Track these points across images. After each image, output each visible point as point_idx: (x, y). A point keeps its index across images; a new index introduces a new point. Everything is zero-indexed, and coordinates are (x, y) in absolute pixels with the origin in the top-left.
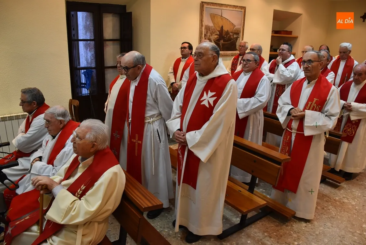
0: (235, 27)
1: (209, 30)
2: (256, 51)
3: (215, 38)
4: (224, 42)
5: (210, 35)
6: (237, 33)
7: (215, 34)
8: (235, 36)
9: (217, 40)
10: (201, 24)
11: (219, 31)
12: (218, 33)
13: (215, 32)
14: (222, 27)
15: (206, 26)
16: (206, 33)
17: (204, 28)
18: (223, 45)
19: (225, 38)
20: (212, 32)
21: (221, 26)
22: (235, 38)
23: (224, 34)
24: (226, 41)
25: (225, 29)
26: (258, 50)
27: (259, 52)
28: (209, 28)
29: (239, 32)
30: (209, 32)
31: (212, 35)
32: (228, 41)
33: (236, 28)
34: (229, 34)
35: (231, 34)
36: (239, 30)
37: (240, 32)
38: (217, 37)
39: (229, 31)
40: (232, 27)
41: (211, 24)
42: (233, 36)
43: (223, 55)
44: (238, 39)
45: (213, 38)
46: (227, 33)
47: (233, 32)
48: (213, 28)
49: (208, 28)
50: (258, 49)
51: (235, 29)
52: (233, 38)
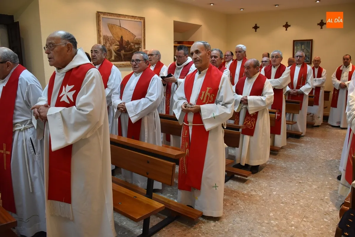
0: (136, 37)
1: (108, 41)
2: (154, 56)
3: (115, 48)
4: (125, 52)
5: (109, 46)
6: (139, 43)
7: (115, 44)
8: (136, 46)
9: (117, 51)
10: (98, 34)
11: (119, 41)
12: (118, 43)
13: (114, 42)
14: (122, 37)
15: (104, 36)
16: (105, 43)
17: (102, 38)
18: (125, 55)
19: (125, 48)
20: (112, 42)
21: (120, 36)
22: (137, 48)
23: (124, 44)
24: (128, 51)
25: (125, 39)
26: (157, 55)
27: (157, 56)
28: (108, 39)
29: (140, 42)
30: (108, 42)
31: (111, 45)
32: (129, 51)
33: (137, 39)
34: (130, 44)
35: (132, 44)
36: (141, 40)
37: (142, 43)
38: (118, 47)
39: (130, 41)
40: (132, 37)
41: (109, 35)
42: (134, 46)
43: (126, 65)
44: (140, 49)
45: (113, 49)
46: (128, 43)
47: (134, 42)
48: (112, 38)
49: (106, 38)
50: (156, 53)
51: (135, 39)
52: (134, 48)
